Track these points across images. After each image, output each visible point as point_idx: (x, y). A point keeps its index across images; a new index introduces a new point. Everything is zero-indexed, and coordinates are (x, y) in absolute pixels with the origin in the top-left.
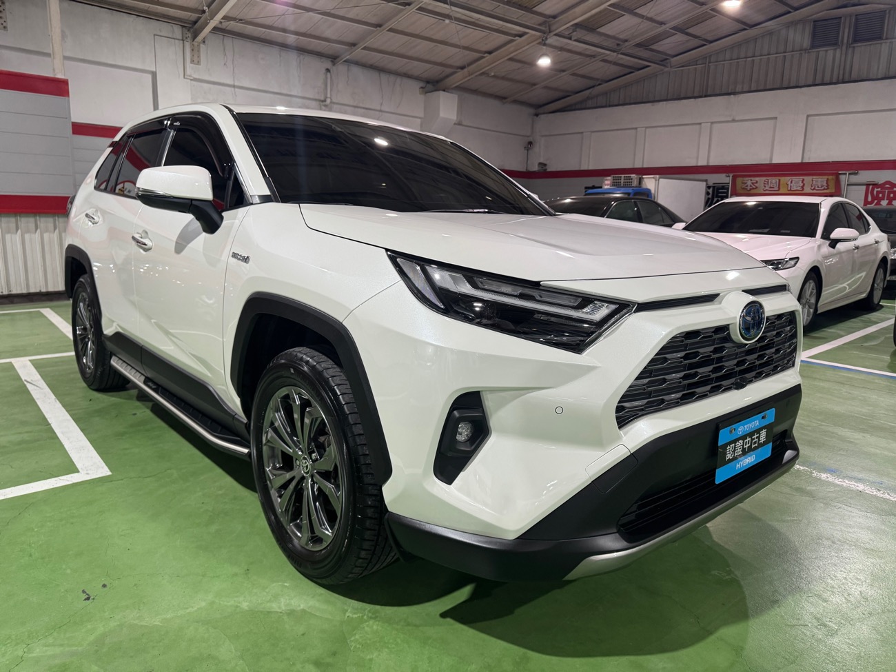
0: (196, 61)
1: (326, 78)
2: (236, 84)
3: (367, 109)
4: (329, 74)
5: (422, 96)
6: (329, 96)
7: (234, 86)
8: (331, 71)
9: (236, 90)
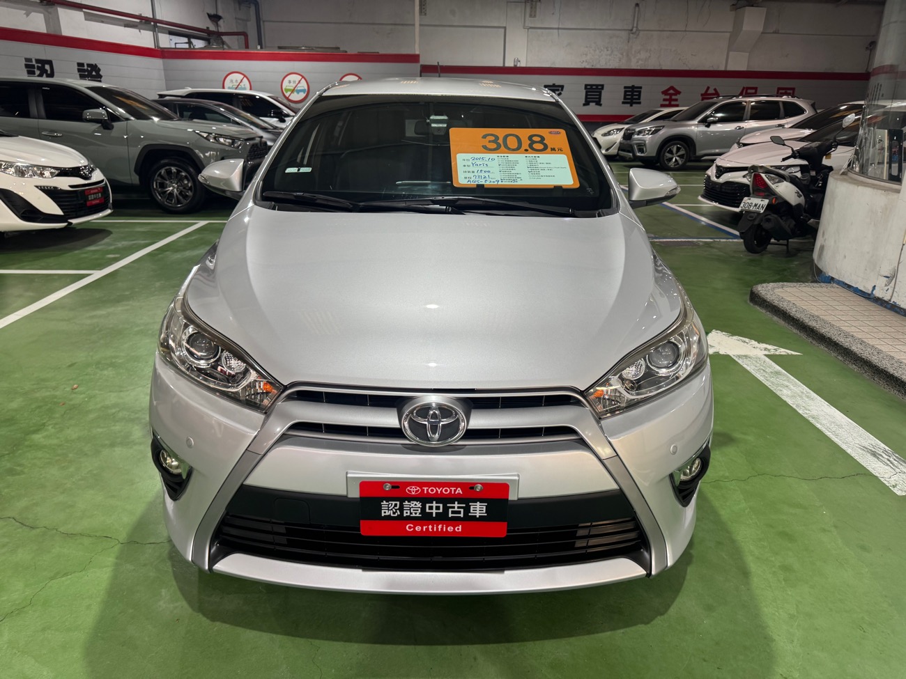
0: (533, 15)
1: (635, 11)
2: (560, 26)
3: (673, 31)
4: (637, 9)
5: (734, 12)
6: (635, 25)
7: (558, 29)
8: (640, 5)
9: (560, 31)
